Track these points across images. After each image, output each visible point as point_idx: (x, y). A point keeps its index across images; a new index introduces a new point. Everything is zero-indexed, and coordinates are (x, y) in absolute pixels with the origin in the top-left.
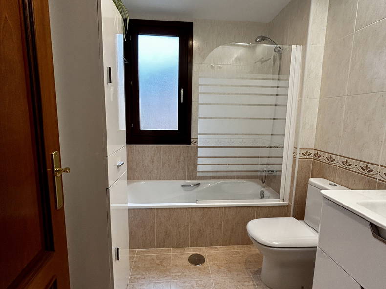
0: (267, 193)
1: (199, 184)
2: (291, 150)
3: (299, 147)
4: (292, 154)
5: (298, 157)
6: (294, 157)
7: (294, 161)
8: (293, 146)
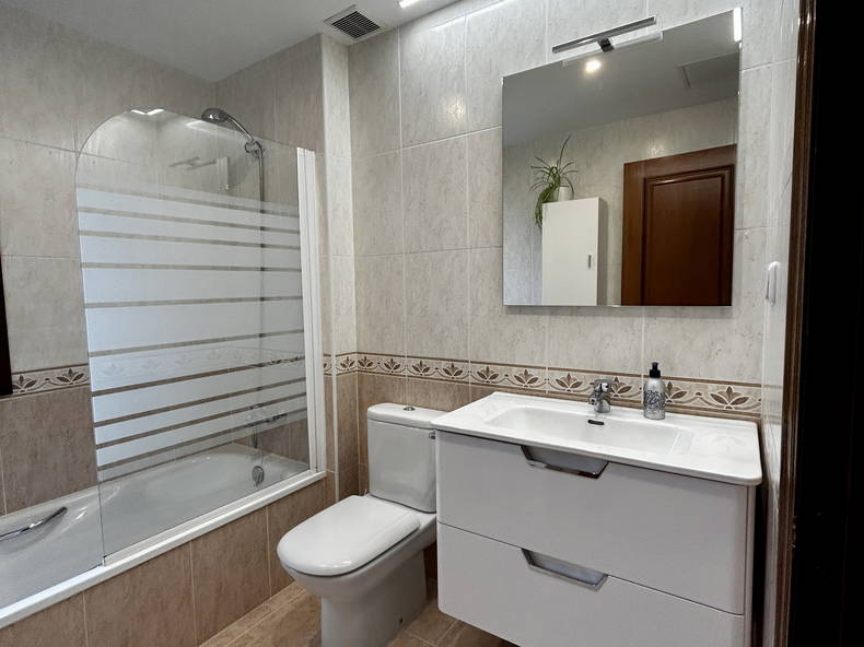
0: (270, 468)
1: (63, 510)
2: (319, 360)
3: (334, 354)
4: (322, 369)
5: (334, 372)
6: (327, 376)
7: (328, 382)
8: (321, 353)
